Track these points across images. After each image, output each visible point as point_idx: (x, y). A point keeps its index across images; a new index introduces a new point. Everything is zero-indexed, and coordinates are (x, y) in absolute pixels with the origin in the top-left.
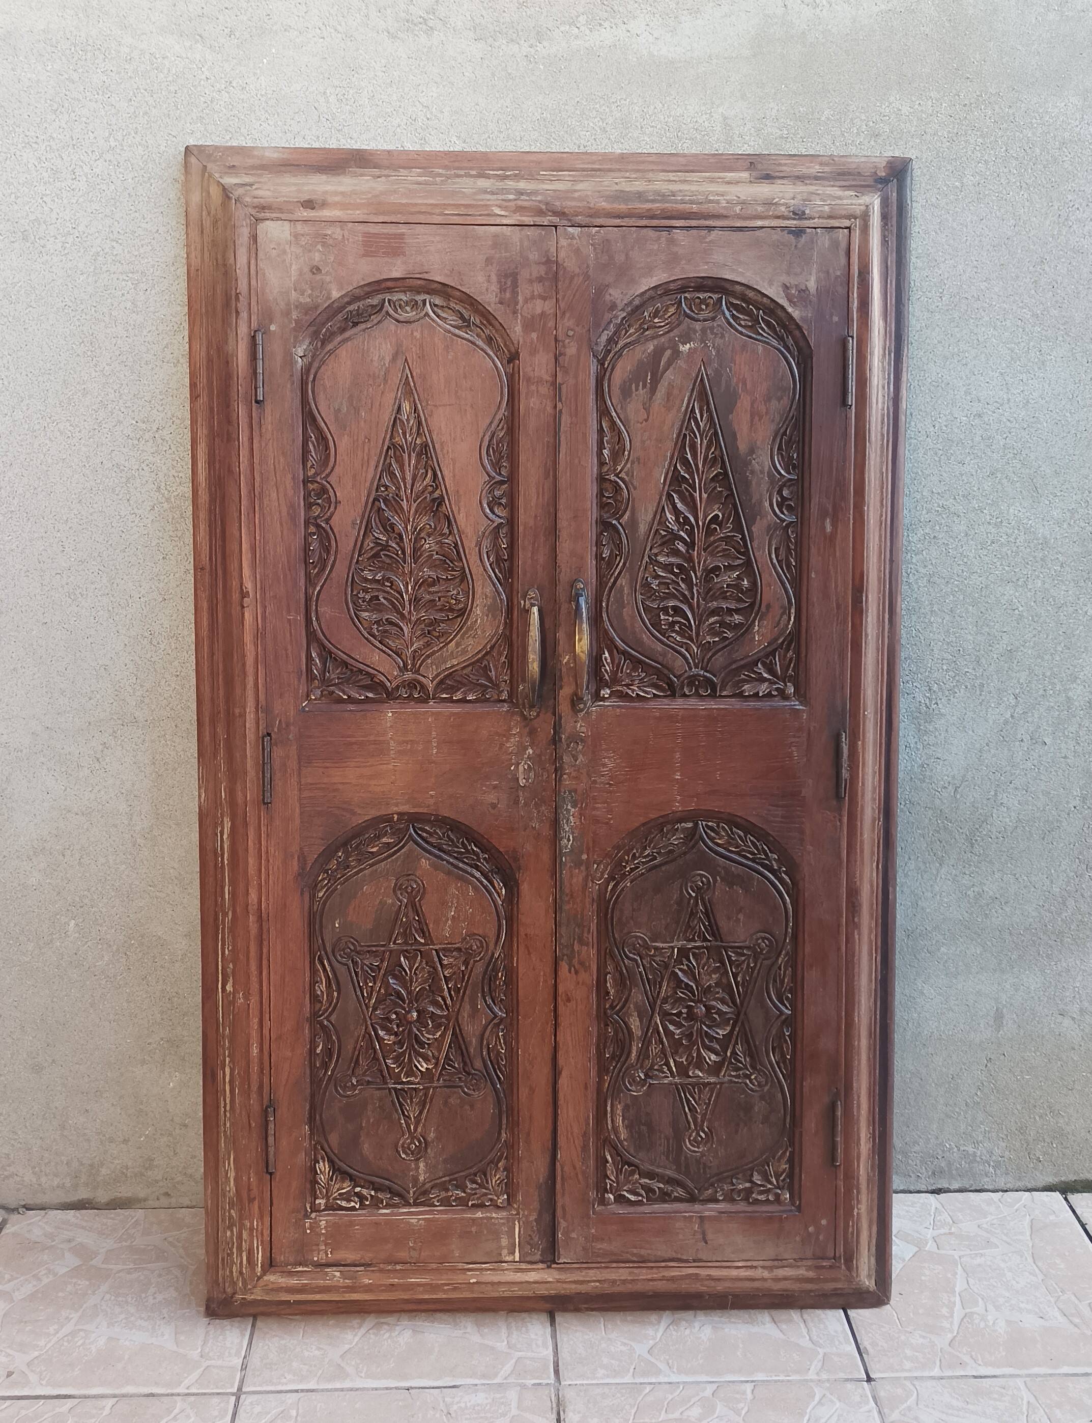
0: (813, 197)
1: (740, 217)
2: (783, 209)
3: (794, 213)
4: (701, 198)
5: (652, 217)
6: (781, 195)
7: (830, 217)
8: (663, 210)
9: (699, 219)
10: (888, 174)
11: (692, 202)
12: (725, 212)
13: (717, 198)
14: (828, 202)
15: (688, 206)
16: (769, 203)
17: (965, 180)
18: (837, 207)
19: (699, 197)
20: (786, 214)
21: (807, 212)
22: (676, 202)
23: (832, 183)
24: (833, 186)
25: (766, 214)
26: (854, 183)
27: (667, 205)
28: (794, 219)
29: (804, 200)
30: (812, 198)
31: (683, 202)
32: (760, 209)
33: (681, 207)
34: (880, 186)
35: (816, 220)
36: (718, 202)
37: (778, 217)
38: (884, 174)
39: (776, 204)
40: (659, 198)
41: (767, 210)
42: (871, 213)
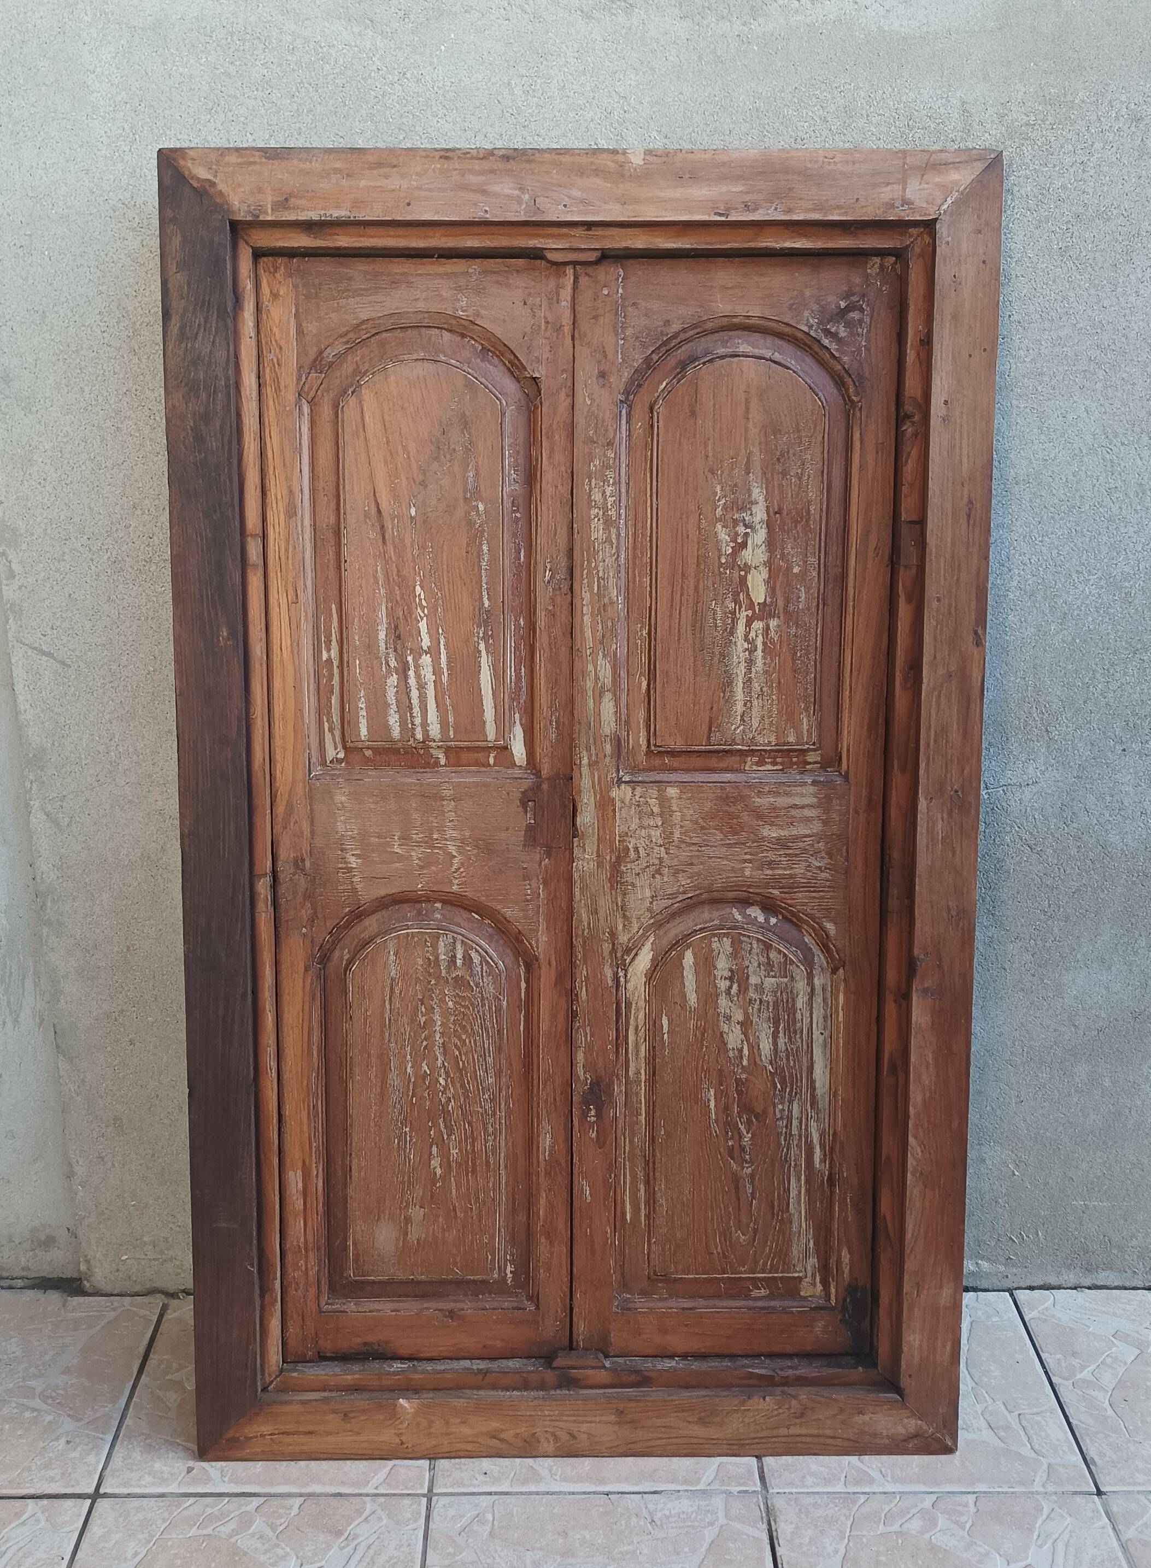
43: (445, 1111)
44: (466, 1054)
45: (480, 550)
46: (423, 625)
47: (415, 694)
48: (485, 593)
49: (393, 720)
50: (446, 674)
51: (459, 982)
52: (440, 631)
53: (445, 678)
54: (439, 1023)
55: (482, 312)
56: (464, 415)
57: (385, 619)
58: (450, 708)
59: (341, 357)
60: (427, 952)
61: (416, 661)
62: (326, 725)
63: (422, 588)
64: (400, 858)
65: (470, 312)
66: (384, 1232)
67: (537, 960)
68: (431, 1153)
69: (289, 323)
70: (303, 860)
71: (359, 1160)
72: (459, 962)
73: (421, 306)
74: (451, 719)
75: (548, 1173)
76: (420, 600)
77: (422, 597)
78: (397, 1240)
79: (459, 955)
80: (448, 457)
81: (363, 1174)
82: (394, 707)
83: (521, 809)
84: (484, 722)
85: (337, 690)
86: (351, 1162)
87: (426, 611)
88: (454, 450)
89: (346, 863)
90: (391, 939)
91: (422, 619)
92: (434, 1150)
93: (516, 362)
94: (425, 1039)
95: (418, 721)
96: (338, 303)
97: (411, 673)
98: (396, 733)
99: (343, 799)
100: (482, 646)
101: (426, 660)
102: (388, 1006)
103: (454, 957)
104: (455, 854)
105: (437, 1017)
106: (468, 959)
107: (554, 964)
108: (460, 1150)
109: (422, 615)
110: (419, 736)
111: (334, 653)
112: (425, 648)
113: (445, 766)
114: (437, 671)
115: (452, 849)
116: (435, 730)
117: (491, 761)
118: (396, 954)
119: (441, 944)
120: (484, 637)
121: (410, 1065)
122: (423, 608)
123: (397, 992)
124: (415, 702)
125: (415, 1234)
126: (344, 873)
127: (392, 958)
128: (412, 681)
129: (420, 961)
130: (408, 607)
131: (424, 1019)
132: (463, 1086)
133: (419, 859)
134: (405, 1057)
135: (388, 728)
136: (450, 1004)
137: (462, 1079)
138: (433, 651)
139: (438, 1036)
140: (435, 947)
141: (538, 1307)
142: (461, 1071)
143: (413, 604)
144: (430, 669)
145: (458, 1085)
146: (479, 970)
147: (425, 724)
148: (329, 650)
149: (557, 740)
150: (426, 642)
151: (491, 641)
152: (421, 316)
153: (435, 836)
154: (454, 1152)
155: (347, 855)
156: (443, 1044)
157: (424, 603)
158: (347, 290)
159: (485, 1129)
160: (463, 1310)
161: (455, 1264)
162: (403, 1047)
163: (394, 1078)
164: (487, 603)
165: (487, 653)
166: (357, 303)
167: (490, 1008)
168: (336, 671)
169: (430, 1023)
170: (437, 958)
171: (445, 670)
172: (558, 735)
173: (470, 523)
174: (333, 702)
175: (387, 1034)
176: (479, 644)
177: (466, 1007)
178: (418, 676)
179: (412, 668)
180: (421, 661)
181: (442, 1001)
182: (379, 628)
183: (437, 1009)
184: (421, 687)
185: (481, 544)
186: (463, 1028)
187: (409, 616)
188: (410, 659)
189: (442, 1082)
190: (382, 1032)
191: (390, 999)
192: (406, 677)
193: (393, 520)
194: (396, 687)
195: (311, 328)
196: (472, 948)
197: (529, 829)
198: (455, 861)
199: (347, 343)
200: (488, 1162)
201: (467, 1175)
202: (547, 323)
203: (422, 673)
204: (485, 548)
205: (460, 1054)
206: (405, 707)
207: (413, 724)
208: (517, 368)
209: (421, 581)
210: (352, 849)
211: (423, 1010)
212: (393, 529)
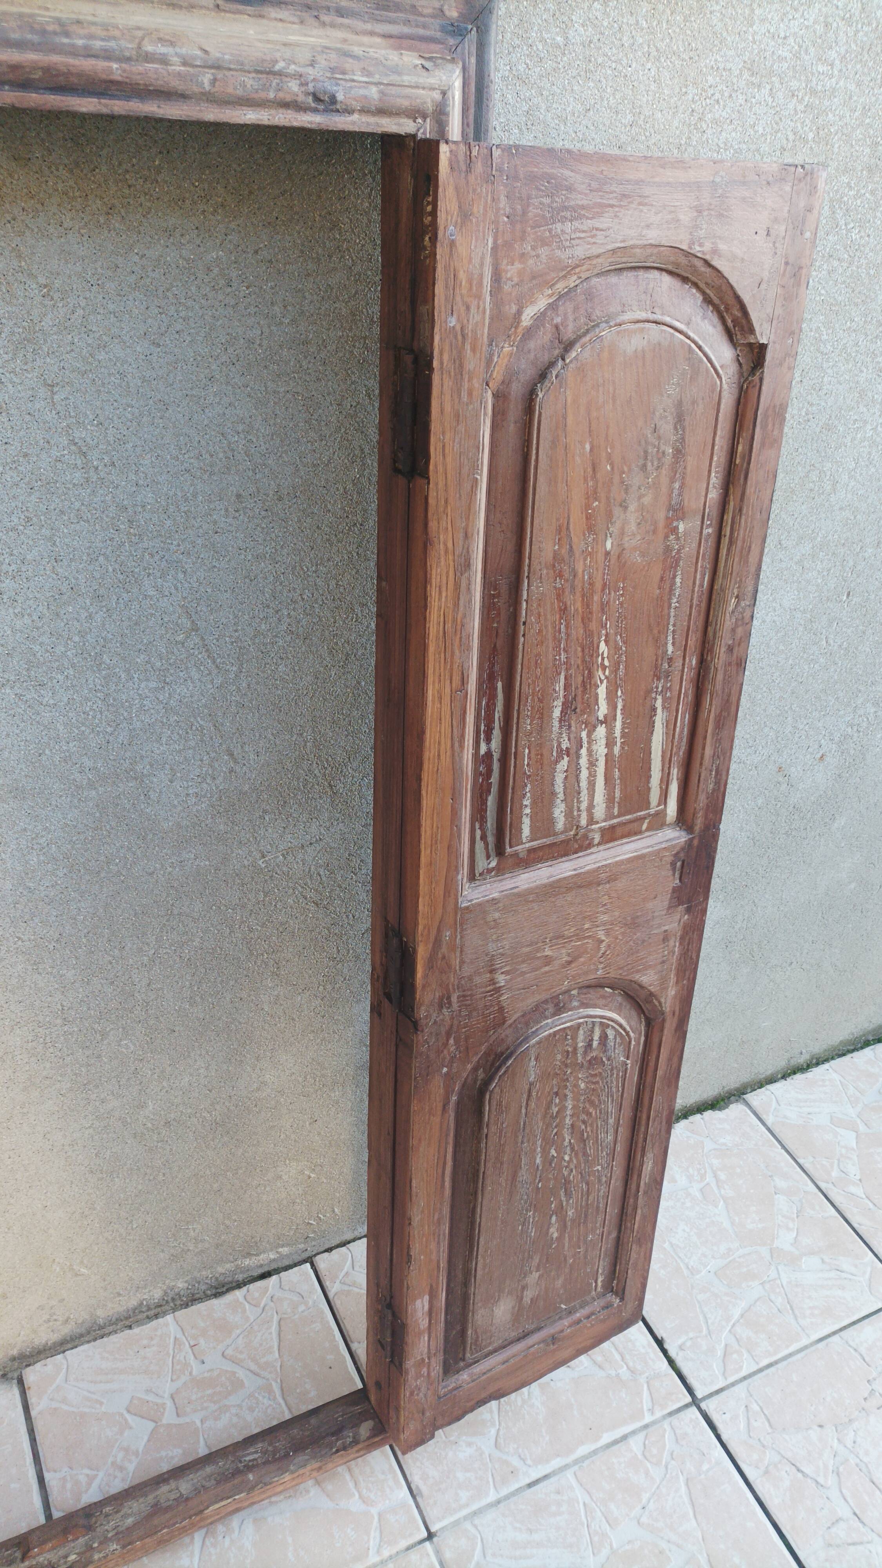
0: (349, 64)
1: (209, 98)
2: (294, 86)
3: (317, 99)
4: (128, 46)
5: (25, 85)
6: (288, 53)
7: (381, 112)
8: (47, 70)
9: (128, 98)
10: (461, 15)
11: (108, 55)
12: (176, 84)
13: (162, 49)
14: (377, 78)
15: (101, 64)
16: (266, 71)
17: (571, 33)
18: (393, 90)
19: (124, 43)
20: (301, 98)
21: (340, 97)
22: (73, 52)
23: (369, 27)
24: (372, 33)
25: (262, 95)
26: (406, 30)
27: (55, 58)
28: (315, 110)
29: (332, 70)
30: (347, 66)
31: (89, 53)
32: (250, 81)
33: (87, 65)
34: (452, 41)
35: (356, 117)
36: (164, 61)
37: (285, 105)
38: (455, 14)
39: (280, 74)
40: (36, 38)
41: (265, 88)
42: (449, 109)
43: (567, 1182)
44: (591, 1125)
45: (673, 583)
46: (602, 691)
47: (584, 774)
48: (670, 638)
49: (559, 812)
50: (619, 744)
51: (594, 1062)
52: (619, 693)
53: (617, 750)
54: (570, 1107)
55: (722, 246)
56: (680, 403)
57: (562, 692)
58: (618, 782)
59: (540, 318)
60: (567, 1045)
61: (589, 735)
62: (478, 833)
63: (606, 642)
64: (548, 960)
65: (708, 247)
66: (502, 1308)
67: (663, 1014)
68: (550, 1224)
69: (482, 265)
70: (449, 998)
71: (484, 1260)
72: (595, 1044)
73: (653, 236)
74: (618, 794)
75: (645, 1193)
76: (603, 659)
77: (605, 655)
78: (513, 1308)
79: (596, 1037)
80: (655, 463)
81: (487, 1270)
82: (561, 796)
83: (671, 873)
84: (649, 789)
85: (494, 789)
86: (476, 1264)
87: (607, 673)
88: (664, 453)
89: (494, 984)
90: (534, 1046)
91: (602, 681)
92: (554, 1218)
93: (744, 321)
94: (556, 1127)
95: (584, 805)
96: (550, 231)
97: (584, 751)
98: (560, 823)
99: (497, 915)
100: (659, 704)
101: (601, 731)
102: (523, 1111)
103: (592, 1040)
104: (603, 938)
105: (569, 1104)
106: (604, 1038)
107: (677, 1013)
108: (576, 1209)
109: (603, 677)
110: (583, 822)
111: (496, 744)
112: (601, 718)
113: (599, 844)
114: (610, 744)
115: (601, 935)
116: (600, 811)
117: (645, 826)
118: (536, 1059)
119: (581, 1032)
120: (662, 691)
121: (539, 1155)
122: (604, 668)
123: (534, 1094)
124: (584, 784)
125: (528, 1295)
126: (491, 996)
127: (533, 1063)
128: (584, 761)
129: (559, 1057)
130: (589, 672)
131: (557, 1109)
132: (585, 1154)
133: (569, 955)
134: (535, 1151)
135: (552, 821)
136: (583, 1086)
137: (585, 1148)
138: (608, 721)
139: (568, 1118)
140: (574, 1038)
141: (622, 1299)
142: (585, 1141)
143: (595, 666)
144: (604, 742)
145: (581, 1154)
146: (612, 1044)
147: (591, 806)
148: (488, 740)
149: (714, 790)
150: (603, 709)
151: (668, 694)
152: (649, 251)
153: (586, 926)
154: (570, 1213)
155: (497, 976)
156: (572, 1125)
157: (606, 663)
158: (566, 208)
159: (600, 1181)
160: (562, 1331)
161: (561, 1303)
162: (535, 1143)
163: (524, 1174)
164: (670, 649)
165: (664, 707)
166: (576, 230)
167: (618, 1075)
168: (496, 766)
169: (563, 1109)
170: (575, 1049)
171: (618, 739)
172: (716, 783)
173: (668, 549)
174: (489, 803)
175: (520, 1137)
176: (656, 699)
177: (597, 1083)
178: (590, 752)
179: (585, 745)
180: (595, 734)
181: (576, 1086)
182: (555, 703)
183: (570, 1095)
184: (592, 764)
185: (675, 577)
186: (592, 1103)
187: (588, 684)
188: (584, 734)
189: (567, 1158)
190: (516, 1136)
191: (527, 1104)
192: (578, 757)
193: (585, 560)
194: (566, 771)
195: (512, 271)
196: (608, 1026)
197: (674, 890)
198: (604, 944)
199: (550, 296)
200: (598, 1207)
201: (579, 1225)
202: (787, 263)
203: (594, 747)
204: (678, 580)
205: (586, 1127)
206: (572, 793)
207: (579, 810)
208: (742, 329)
209: (607, 635)
210: (501, 968)
211: (557, 1101)
212: (583, 571)
